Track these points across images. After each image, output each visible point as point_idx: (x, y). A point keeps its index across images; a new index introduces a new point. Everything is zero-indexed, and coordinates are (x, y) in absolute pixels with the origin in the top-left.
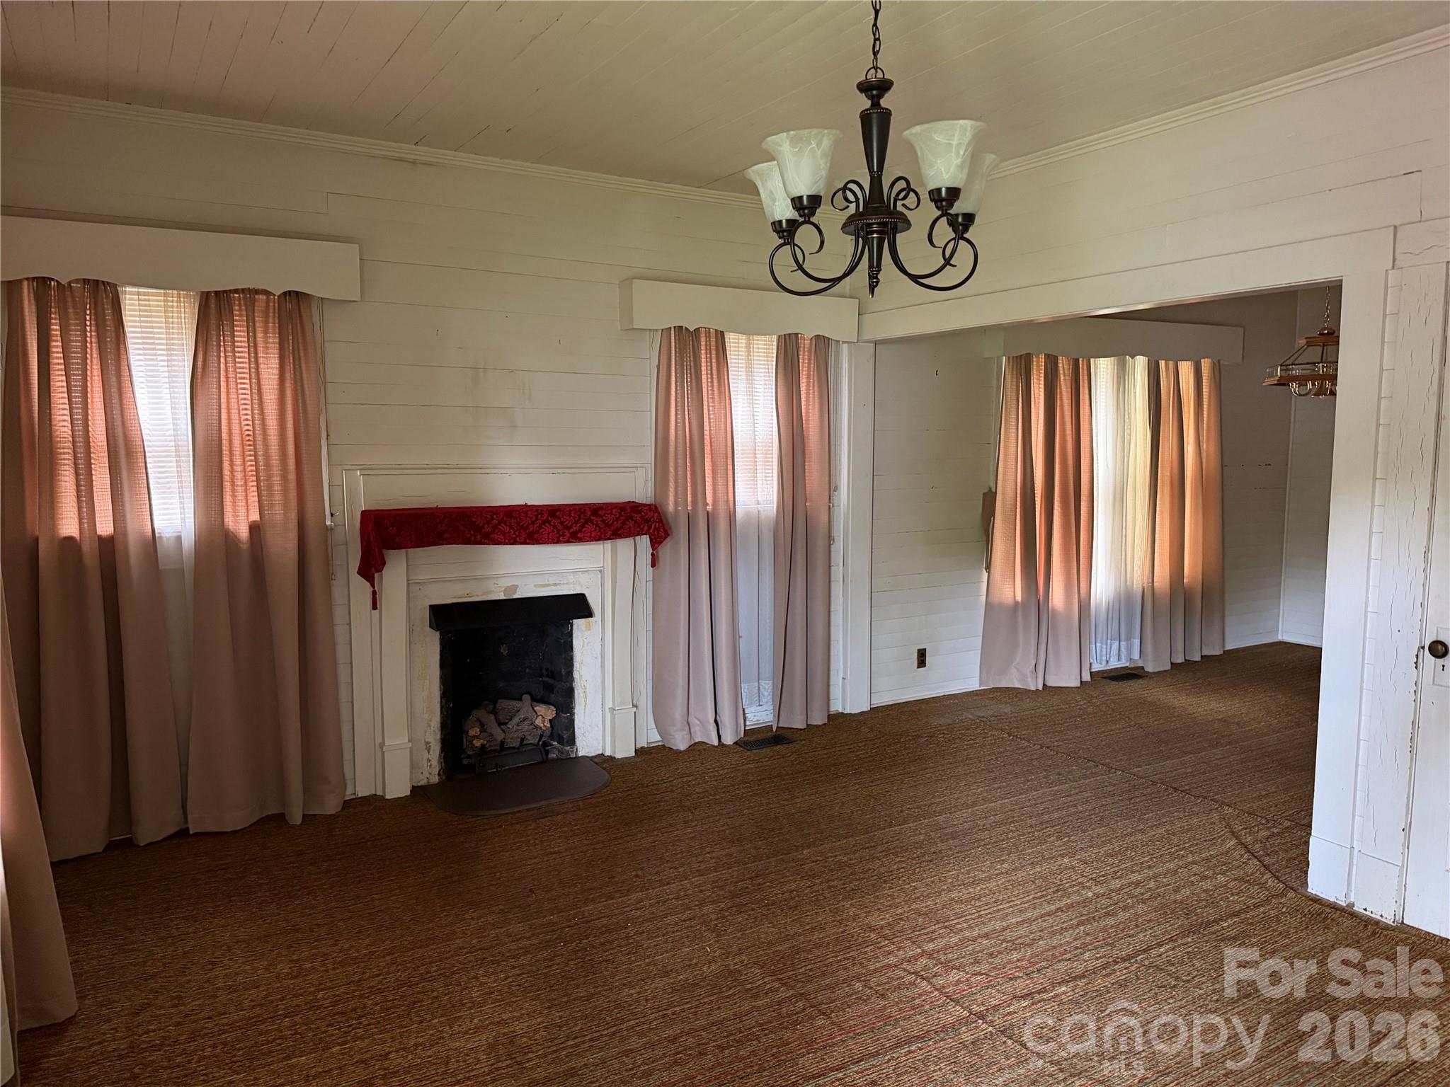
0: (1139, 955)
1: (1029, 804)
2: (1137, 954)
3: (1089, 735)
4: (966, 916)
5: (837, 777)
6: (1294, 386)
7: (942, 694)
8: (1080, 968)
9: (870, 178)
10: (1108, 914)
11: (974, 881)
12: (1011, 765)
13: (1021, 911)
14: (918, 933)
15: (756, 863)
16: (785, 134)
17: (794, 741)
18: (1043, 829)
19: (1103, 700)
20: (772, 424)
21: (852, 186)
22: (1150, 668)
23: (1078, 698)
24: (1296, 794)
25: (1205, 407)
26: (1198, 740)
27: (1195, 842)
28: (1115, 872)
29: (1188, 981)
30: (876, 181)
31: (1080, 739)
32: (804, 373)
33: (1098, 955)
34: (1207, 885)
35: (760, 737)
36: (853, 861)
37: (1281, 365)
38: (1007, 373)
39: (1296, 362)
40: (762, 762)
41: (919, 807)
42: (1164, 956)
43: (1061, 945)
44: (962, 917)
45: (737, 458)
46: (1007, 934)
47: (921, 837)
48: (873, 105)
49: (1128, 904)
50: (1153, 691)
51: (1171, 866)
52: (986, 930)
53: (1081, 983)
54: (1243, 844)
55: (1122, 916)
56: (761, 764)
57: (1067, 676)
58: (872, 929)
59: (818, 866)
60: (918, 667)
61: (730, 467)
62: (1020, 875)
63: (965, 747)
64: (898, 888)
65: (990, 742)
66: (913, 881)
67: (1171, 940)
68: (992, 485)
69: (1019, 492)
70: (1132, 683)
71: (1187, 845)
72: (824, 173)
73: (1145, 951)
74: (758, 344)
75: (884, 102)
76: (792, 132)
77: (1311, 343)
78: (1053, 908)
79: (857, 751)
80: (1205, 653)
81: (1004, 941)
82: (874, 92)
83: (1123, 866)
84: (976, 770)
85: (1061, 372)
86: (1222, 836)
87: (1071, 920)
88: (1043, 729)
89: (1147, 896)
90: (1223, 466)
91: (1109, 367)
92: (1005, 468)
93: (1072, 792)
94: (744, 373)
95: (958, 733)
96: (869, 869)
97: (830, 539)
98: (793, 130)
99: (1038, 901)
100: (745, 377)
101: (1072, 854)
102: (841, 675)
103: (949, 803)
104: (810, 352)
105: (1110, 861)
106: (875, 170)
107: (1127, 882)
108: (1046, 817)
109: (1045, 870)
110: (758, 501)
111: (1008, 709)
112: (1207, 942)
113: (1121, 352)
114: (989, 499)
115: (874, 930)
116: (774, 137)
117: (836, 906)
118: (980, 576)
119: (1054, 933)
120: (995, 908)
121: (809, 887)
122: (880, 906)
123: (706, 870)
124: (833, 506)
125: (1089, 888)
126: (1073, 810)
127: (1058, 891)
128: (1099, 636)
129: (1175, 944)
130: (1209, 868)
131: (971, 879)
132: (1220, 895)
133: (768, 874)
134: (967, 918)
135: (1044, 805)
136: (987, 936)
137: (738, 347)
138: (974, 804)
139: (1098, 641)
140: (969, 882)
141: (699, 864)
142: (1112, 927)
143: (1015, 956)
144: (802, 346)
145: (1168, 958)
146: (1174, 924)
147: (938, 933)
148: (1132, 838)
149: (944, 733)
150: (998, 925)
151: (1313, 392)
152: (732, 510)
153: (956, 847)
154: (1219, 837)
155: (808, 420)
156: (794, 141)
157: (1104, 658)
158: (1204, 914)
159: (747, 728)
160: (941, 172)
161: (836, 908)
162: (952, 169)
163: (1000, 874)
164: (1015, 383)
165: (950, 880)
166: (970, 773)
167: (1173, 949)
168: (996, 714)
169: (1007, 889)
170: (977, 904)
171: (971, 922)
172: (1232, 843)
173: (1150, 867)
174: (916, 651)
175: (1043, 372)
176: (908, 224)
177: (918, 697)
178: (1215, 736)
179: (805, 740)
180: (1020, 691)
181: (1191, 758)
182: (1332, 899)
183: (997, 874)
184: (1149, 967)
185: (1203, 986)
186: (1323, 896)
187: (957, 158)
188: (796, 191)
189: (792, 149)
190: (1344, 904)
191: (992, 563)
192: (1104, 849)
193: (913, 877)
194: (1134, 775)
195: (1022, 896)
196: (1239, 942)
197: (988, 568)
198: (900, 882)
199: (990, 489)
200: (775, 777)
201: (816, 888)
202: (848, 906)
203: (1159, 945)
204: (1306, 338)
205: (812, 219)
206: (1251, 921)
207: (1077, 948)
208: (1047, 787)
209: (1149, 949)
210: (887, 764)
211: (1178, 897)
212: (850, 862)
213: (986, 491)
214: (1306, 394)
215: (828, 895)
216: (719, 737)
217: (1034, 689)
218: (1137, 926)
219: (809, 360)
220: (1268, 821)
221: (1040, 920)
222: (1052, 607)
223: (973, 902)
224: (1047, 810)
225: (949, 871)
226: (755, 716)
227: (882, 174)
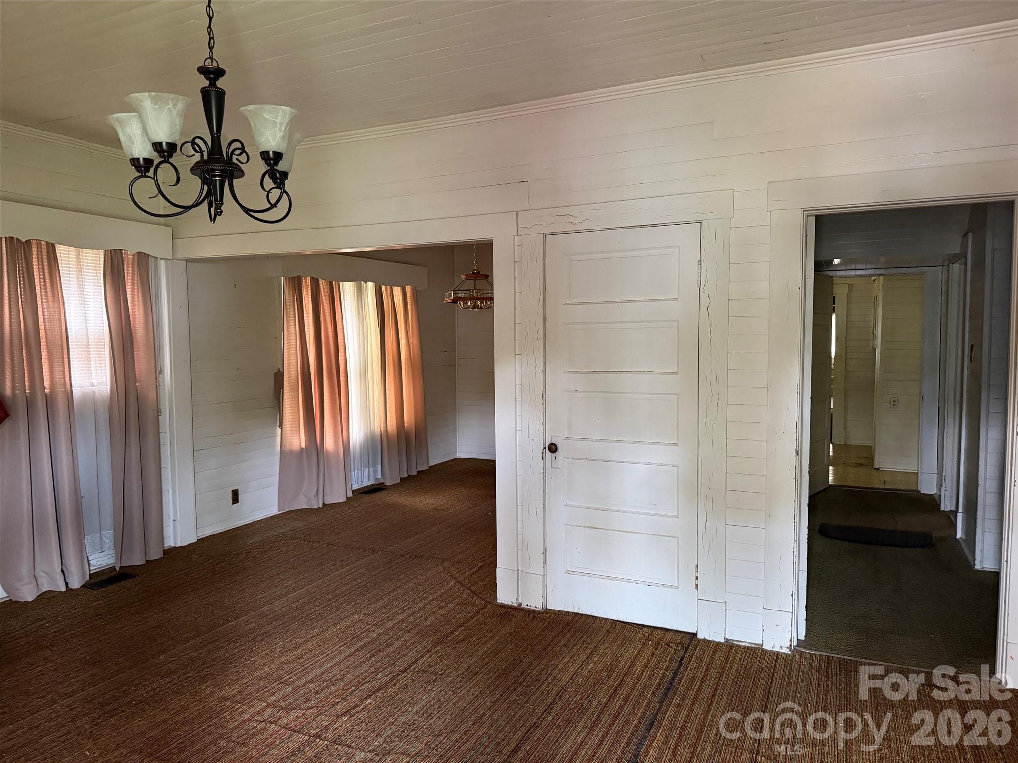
0: (412, 666)
1: (325, 585)
2: (410, 666)
3: (357, 532)
4: (295, 671)
5: (179, 596)
6: (460, 303)
7: (252, 521)
8: (376, 684)
9: (211, 137)
10: (388, 645)
11: (296, 645)
12: (309, 561)
13: (332, 658)
14: (262, 692)
15: (119, 676)
16: (147, 94)
17: (137, 575)
18: (337, 600)
19: (362, 507)
20: (103, 320)
21: (197, 141)
22: (388, 483)
23: (346, 508)
24: (481, 546)
25: (410, 315)
26: (423, 523)
27: (432, 587)
28: (388, 617)
29: (442, 674)
30: (216, 139)
31: (352, 536)
32: (129, 281)
33: (387, 673)
34: (443, 612)
35: (105, 577)
36: (203, 654)
37: (454, 291)
38: (285, 288)
39: (461, 289)
40: (110, 597)
41: (247, 604)
42: (426, 663)
43: (362, 673)
44: (292, 673)
45: (72, 348)
46: (326, 676)
47: (253, 625)
48: (210, 84)
49: (400, 635)
50: (392, 497)
51: (421, 605)
52: (310, 677)
53: (379, 694)
54: (459, 582)
55: (397, 644)
56: (109, 598)
57: (338, 495)
58: (226, 699)
59: (174, 665)
60: (233, 504)
61: (66, 356)
62: (327, 634)
63: (275, 555)
64: (241, 665)
65: (292, 548)
66: (252, 657)
67: (429, 651)
68: (280, 367)
69: (299, 371)
70: (378, 494)
71: (428, 590)
72: (179, 128)
73: (414, 662)
74: (86, 256)
75: (220, 84)
76: (153, 94)
77: (468, 278)
78: (353, 650)
79: (192, 574)
80: (419, 469)
81: (324, 681)
82: (212, 76)
83: (392, 612)
84: (285, 569)
85: (322, 290)
86: (446, 579)
87: (366, 655)
88: (326, 533)
89: (410, 627)
90: (422, 352)
91: (352, 288)
92: (289, 355)
93: (353, 571)
94: (75, 279)
95: (268, 546)
96: (216, 657)
97: (158, 412)
98: (154, 92)
99: (342, 648)
100: (76, 282)
101: (359, 612)
102: (172, 518)
103: (269, 597)
104: (133, 264)
105: (384, 610)
106: (215, 132)
107: (396, 621)
108: (337, 592)
109: (343, 627)
110: (93, 383)
111: (300, 524)
112: (449, 647)
113: (358, 278)
114: (279, 377)
115: (228, 699)
116: (137, 94)
117: (195, 690)
118: (275, 431)
119: (356, 667)
120: (314, 661)
121: (169, 682)
122: (230, 681)
123: (74, 692)
124: (159, 386)
125: (374, 631)
126: (355, 583)
127: (354, 638)
128: (356, 466)
129: (431, 653)
130: (443, 601)
131: (293, 645)
132: (451, 616)
133: (132, 681)
134: (295, 672)
135: (336, 583)
136: (311, 681)
137: (68, 258)
138: (287, 593)
139: (356, 469)
140: (293, 647)
141: (66, 689)
142: (392, 653)
143: (333, 689)
144: (126, 259)
145: (429, 663)
146: (428, 641)
147: (276, 688)
148: (395, 593)
149: (257, 549)
150: (318, 671)
151: (471, 307)
152: (69, 392)
153: (279, 626)
154: (445, 581)
155: (134, 319)
156: (154, 101)
157: (360, 480)
158: (445, 630)
159: (92, 572)
160: (270, 140)
161: (195, 692)
162: (277, 139)
163: (313, 637)
164: (291, 296)
165: (279, 650)
166: (281, 572)
167: (431, 656)
168: (293, 529)
169: (320, 646)
170: (301, 661)
171: (299, 674)
172: (453, 583)
173: (408, 609)
174: (231, 492)
175: (310, 289)
176: (241, 174)
177: (234, 525)
178: (432, 519)
179: (145, 573)
180: (308, 510)
181: (421, 535)
182: (510, 603)
183: (311, 637)
184: (419, 671)
185: (452, 674)
186: (505, 603)
187: (281, 132)
188: (157, 137)
189: (153, 106)
190: (516, 605)
191: (284, 422)
192: (379, 603)
193: (251, 654)
194: (390, 552)
195: (331, 648)
196: (466, 642)
197: (281, 426)
198: (242, 660)
199: (279, 370)
200: (124, 606)
201: (175, 681)
202: (204, 688)
203: (422, 656)
204: (465, 275)
205: (170, 160)
206: (470, 627)
207: (372, 673)
208: (336, 572)
209: (416, 660)
210: (217, 578)
211: (428, 623)
212: (200, 656)
213: (276, 371)
214: (467, 308)
215: (186, 684)
216: (66, 584)
217: (317, 507)
218: (407, 648)
219: (133, 271)
220: (469, 565)
221: (346, 661)
222: (326, 449)
223: (298, 661)
224: (338, 586)
225: (277, 644)
226: (98, 561)
227: (220, 135)
